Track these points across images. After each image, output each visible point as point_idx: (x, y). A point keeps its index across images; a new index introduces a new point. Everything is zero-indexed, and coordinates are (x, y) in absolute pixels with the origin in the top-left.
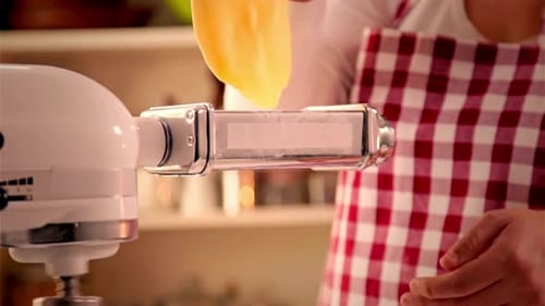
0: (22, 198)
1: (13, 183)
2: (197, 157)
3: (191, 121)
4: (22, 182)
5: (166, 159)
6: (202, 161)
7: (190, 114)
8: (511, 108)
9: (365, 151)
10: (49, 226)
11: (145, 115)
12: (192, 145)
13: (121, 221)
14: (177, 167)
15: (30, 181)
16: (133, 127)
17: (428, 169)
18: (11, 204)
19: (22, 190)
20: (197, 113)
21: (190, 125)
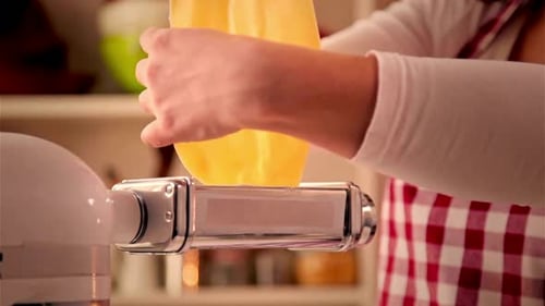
2: (175, 233)
3: (170, 195)
5: (140, 236)
6: (180, 239)
7: (169, 188)
9: (347, 231)
11: (118, 187)
12: (170, 221)
14: (147, 244)
16: (108, 200)
20: (176, 188)
21: (168, 200)
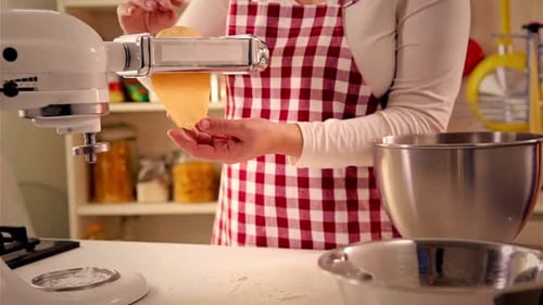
0: (31, 89)
1: (24, 80)
2: (143, 66)
3: (139, 44)
4: (31, 79)
6: (146, 68)
7: (138, 40)
8: (312, 44)
9: (250, 63)
10: (51, 106)
12: (139, 58)
13: (96, 104)
15: (36, 79)
16: (104, 48)
17: (269, 84)
18: (20, 93)
19: (31, 84)
20: (142, 40)
21: (139, 47)
